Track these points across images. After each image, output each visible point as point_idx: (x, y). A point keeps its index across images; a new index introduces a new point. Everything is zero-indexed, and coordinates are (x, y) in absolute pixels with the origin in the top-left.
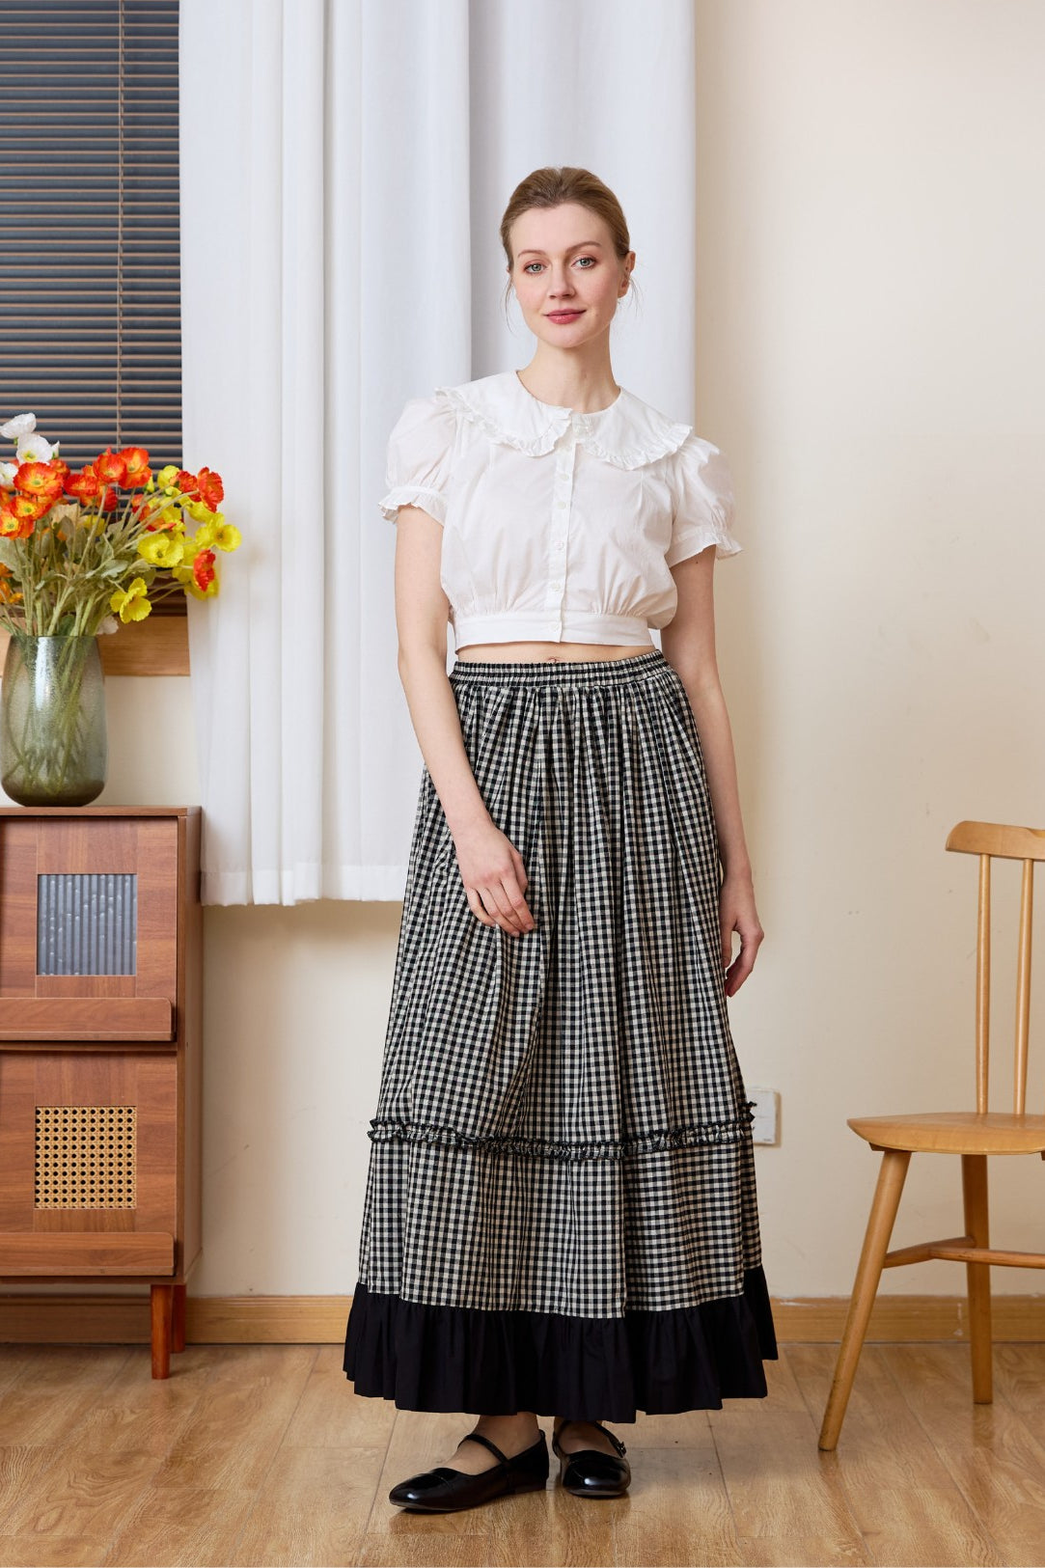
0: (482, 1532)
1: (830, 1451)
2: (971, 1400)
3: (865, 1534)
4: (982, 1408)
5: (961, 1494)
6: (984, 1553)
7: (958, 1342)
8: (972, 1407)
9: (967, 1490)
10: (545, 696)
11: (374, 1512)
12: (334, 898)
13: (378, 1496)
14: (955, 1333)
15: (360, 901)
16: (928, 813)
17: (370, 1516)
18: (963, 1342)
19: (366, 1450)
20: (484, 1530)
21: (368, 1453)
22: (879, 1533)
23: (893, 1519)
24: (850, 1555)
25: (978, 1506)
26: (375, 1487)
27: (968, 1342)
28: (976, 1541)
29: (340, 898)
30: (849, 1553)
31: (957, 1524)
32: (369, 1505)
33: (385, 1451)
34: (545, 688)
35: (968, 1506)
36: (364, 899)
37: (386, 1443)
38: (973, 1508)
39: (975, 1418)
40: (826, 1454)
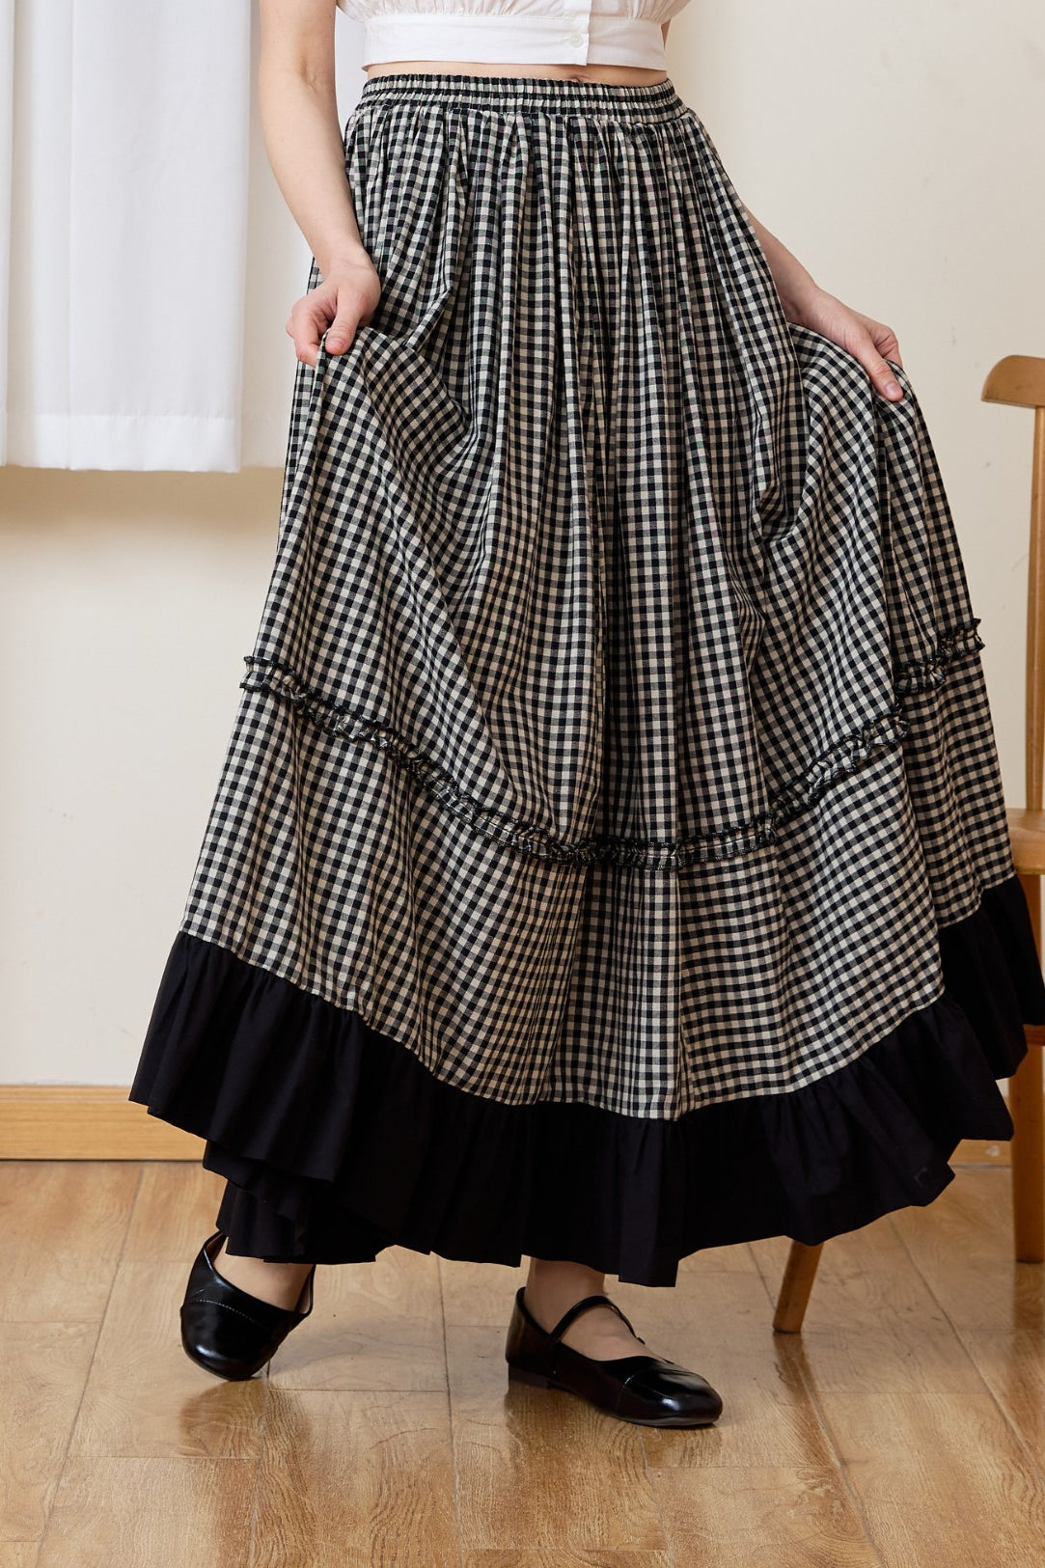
0: (249, 1454)
1: (792, 1333)
2: (1012, 1256)
3: (844, 1462)
4: (1028, 1269)
5: (994, 1401)
6: (1031, 1492)
7: (992, 1167)
8: (1012, 1265)
9: (1004, 1395)
10: (577, 130)
11: (80, 1423)
12: (25, 464)
13: (85, 1398)
14: (988, 1152)
15: (67, 471)
16: (954, 342)
17: (73, 1428)
18: (1001, 1166)
19: (67, 1327)
20: (251, 1452)
21: (72, 1331)
22: (866, 1462)
23: (889, 1440)
24: (822, 1495)
25: (1020, 1421)
26: (82, 1384)
27: (1007, 1166)
28: (1018, 1475)
29: (36, 466)
30: (819, 1491)
31: (988, 1449)
32: (73, 1412)
33: (98, 1328)
34: (576, 118)
35: (1005, 1420)
36: (73, 468)
37: (99, 1316)
38: (1013, 1423)
39: (1018, 1284)
40: (785, 1338)
